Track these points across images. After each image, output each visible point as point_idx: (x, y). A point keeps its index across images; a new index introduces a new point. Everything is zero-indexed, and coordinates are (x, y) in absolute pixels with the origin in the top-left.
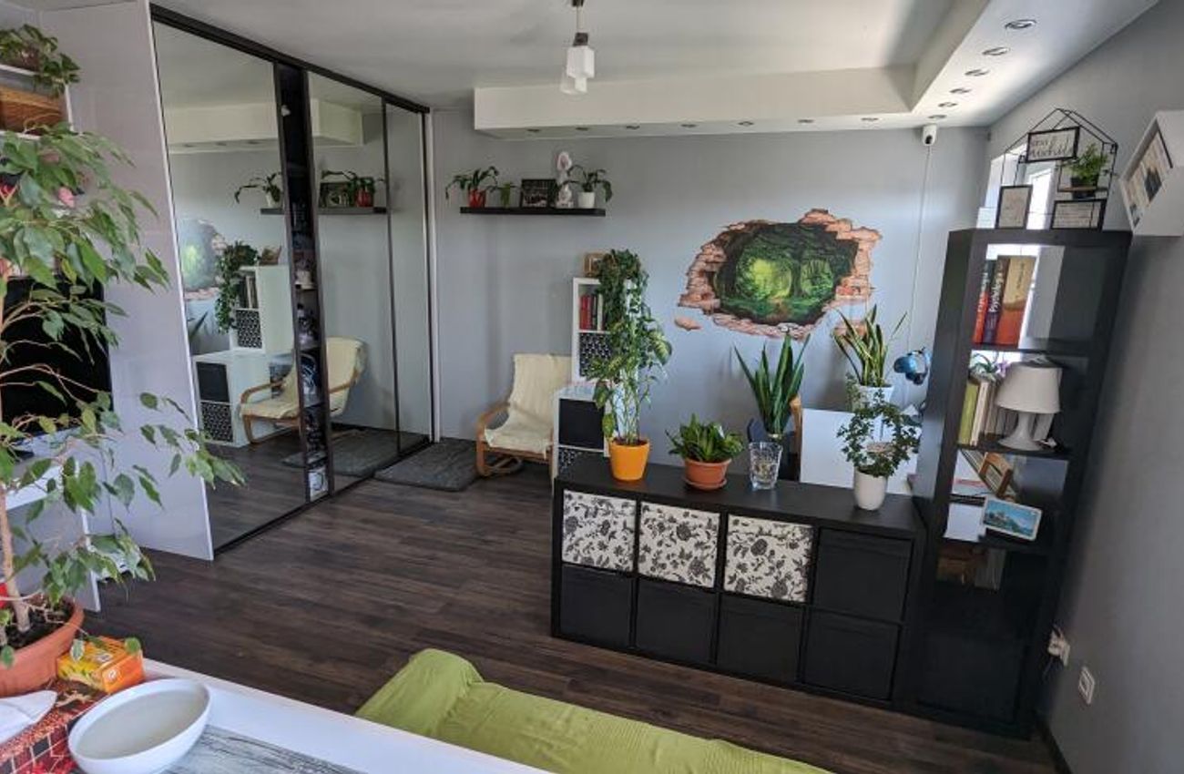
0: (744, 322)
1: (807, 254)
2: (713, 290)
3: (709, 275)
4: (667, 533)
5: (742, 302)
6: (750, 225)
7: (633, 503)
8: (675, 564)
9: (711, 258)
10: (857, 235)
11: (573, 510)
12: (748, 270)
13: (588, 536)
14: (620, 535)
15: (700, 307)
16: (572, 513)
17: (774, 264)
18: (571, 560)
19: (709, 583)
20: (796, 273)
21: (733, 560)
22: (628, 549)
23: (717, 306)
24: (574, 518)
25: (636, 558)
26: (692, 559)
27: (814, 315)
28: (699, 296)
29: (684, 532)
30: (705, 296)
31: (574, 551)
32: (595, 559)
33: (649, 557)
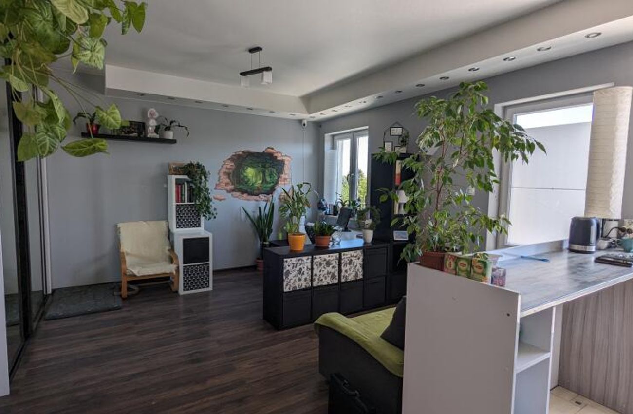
0: (245, 195)
1: (267, 165)
2: (231, 181)
3: (228, 174)
4: (323, 265)
5: (243, 186)
6: (244, 152)
7: (310, 257)
8: (326, 278)
9: (229, 166)
10: (284, 158)
11: (288, 267)
12: (245, 172)
13: (294, 277)
14: (305, 273)
15: (225, 189)
16: (288, 268)
17: (255, 169)
18: (288, 290)
19: (336, 281)
20: (264, 173)
21: (343, 269)
22: (309, 278)
23: (233, 188)
24: (288, 270)
25: (312, 280)
26: (331, 274)
27: (272, 191)
28: (224, 185)
29: (328, 264)
30: (227, 184)
31: (289, 286)
32: (297, 286)
33: (317, 278)
